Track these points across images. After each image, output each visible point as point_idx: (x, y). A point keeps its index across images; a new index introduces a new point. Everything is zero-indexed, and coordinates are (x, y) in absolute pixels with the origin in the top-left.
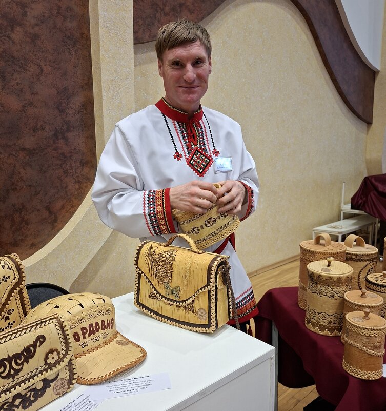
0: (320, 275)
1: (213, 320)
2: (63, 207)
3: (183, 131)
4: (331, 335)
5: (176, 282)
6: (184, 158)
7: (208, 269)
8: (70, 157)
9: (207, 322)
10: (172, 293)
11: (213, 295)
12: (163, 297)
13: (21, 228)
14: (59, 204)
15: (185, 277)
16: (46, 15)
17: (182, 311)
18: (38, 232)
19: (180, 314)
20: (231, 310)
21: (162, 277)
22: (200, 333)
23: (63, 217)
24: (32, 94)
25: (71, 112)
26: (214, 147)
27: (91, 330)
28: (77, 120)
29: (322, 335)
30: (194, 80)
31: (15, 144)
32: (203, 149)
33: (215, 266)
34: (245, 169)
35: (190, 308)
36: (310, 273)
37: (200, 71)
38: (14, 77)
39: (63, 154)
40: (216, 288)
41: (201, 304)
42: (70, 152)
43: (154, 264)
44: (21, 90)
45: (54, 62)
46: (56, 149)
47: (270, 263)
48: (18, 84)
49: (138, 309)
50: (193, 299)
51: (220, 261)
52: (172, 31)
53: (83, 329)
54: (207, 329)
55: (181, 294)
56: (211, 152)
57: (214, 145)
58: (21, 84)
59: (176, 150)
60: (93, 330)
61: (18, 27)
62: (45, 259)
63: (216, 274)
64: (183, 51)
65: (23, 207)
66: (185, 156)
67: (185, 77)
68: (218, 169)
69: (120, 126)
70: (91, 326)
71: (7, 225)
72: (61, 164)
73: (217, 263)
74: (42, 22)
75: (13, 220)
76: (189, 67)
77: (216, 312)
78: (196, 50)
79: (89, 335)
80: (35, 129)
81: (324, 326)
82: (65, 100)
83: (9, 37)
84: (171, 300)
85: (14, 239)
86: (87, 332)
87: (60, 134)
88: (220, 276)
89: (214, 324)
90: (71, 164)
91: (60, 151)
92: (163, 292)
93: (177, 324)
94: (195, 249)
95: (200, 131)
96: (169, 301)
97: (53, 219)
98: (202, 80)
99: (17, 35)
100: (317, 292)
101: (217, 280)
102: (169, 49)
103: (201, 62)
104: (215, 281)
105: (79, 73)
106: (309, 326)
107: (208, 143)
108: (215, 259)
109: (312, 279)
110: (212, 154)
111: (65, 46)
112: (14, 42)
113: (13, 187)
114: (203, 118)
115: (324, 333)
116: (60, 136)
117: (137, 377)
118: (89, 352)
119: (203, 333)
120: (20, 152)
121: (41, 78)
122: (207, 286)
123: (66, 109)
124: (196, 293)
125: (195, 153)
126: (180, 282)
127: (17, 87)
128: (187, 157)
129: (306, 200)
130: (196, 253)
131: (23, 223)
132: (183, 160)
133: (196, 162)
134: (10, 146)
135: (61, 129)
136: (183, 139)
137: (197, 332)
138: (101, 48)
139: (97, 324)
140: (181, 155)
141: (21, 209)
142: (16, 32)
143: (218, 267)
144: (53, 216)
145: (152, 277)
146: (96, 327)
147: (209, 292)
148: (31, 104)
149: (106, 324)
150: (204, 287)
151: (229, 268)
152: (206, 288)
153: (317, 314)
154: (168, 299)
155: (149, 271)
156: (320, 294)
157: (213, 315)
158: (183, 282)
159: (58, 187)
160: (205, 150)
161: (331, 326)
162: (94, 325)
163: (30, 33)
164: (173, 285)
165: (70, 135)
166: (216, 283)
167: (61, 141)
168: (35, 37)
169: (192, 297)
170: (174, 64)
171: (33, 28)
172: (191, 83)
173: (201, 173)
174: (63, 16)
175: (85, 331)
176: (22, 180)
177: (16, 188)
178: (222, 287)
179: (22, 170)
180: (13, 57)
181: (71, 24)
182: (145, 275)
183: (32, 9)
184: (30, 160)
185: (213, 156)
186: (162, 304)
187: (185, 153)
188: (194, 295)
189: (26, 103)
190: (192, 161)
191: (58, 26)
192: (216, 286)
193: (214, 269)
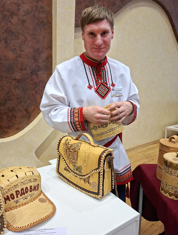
0: (172, 163)
1: (101, 191)
2: (34, 110)
3: (94, 72)
4: (176, 199)
5: (79, 163)
6: (93, 88)
7: (99, 158)
8: (39, 84)
9: (97, 192)
10: (77, 170)
11: (102, 175)
12: (72, 171)
13: (12, 119)
14: (32, 108)
15: (85, 161)
16: (30, 10)
17: (82, 181)
18: (21, 122)
19: (81, 183)
20: (113, 184)
21: (72, 159)
22: (92, 197)
23: (34, 114)
24: (21, 51)
25: (40, 61)
26: (112, 81)
27: (22, 192)
28: (43, 65)
29: (170, 199)
30: (101, 45)
31: (11, 77)
32: (105, 83)
33: (103, 156)
34: (132, 94)
35: (87, 181)
36: (165, 160)
37: (106, 39)
38: (12, 42)
39: (35, 83)
40: (104, 171)
41: (94, 179)
42: (39, 82)
43: (67, 150)
44: (15, 49)
45: (33, 35)
46: (32, 80)
47: (142, 144)
48: (13, 46)
49: (58, 176)
50: (89, 175)
51: (107, 153)
52: (89, 13)
53: (17, 192)
54: (97, 196)
55: (82, 171)
56: (110, 85)
57: (112, 80)
58: (15, 45)
59: (89, 83)
60: (24, 192)
61: (15, 16)
62: (23, 136)
63: (104, 161)
64: (95, 27)
65: (14, 109)
66: (94, 87)
67: (96, 42)
68: (114, 95)
69: (58, 68)
70: (22, 189)
71: (5, 117)
72: (34, 88)
73: (105, 154)
74: (28, 14)
75: (8, 115)
76: (99, 36)
77: (103, 185)
78: (104, 25)
79: (21, 195)
80: (21, 69)
81: (172, 194)
82: (37, 55)
83: (10, 21)
84: (77, 174)
85: (8, 125)
86: (19, 193)
87: (34, 72)
88: (107, 163)
89: (101, 193)
90: (39, 88)
91: (34, 81)
92: (72, 168)
93: (79, 189)
94: (92, 143)
95: (104, 72)
96: (75, 174)
97: (29, 116)
98: (107, 45)
99: (15, 20)
100: (169, 172)
101: (105, 165)
102: (87, 24)
103: (107, 33)
104: (103, 166)
105: (45, 41)
106: (162, 192)
107: (108, 79)
108: (104, 152)
109: (166, 164)
110: (111, 86)
111: (39, 26)
112: (12, 24)
113: (9, 98)
114: (107, 65)
115: (172, 198)
116: (34, 73)
117: (46, 228)
118: (20, 206)
119: (94, 198)
120: (13, 81)
121: (26, 43)
122: (98, 169)
123: (38, 59)
124: (91, 172)
125: (100, 85)
126: (82, 163)
127: (13, 47)
128: (95, 87)
129: (163, 112)
130: (93, 146)
131: (13, 117)
132: (93, 89)
133: (100, 90)
134: (8, 78)
135: (35, 70)
136: (94, 77)
137: (90, 196)
138: (57, 28)
139: (27, 188)
140: (92, 86)
141: (12, 110)
142: (13, 19)
143: (106, 157)
144: (29, 114)
145: (67, 159)
146: (26, 190)
147: (99, 173)
148: (20, 56)
149: (33, 188)
150: (96, 169)
151: (113, 158)
152: (97, 170)
153: (168, 186)
154: (75, 173)
155: (65, 155)
156: (171, 174)
157: (101, 188)
158: (83, 164)
159: (32, 99)
160: (106, 83)
161: (177, 194)
162: (24, 189)
163: (21, 20)
164: (78, 165)
165: (39, 73)
166: (104, 167)
167: (35, 76)
168: (23, 22)
169: (88, 174)
170: (90, 34)
171: (22, 17)
172: (99, 47)
173: (103, 97)
174: (38, 11)
175: (18, 193)
176: (14, 95)
177: (10, 99)
178: (108, 169)
179: (14, 90)
180: (12, 32)
181: (42, 15)
182: (62, 156)
183: (23, 7)
184: (18, 85)
185: (111, 87)
186: (72, 175)
187: (94, 85)
188: (90, 173)
189: (17, 56)
190: (98, 90)
191: (36, 16)
192: (104, 169)
193: (103, 158)
